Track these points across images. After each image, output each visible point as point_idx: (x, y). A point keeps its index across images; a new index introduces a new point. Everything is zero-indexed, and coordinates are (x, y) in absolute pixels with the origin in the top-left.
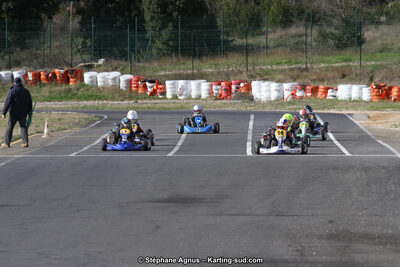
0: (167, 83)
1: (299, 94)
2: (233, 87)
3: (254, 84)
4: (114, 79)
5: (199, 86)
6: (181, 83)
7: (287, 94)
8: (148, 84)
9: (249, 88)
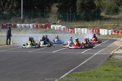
0: (75, 29)
1: (113, 33)
2: (94, 31)
3: (100, 30)
4: (60, 27)
5: (84, 30)
6: (79, 29)
7: (110, 33)
8: (69, 29)
9: (99, 31)
